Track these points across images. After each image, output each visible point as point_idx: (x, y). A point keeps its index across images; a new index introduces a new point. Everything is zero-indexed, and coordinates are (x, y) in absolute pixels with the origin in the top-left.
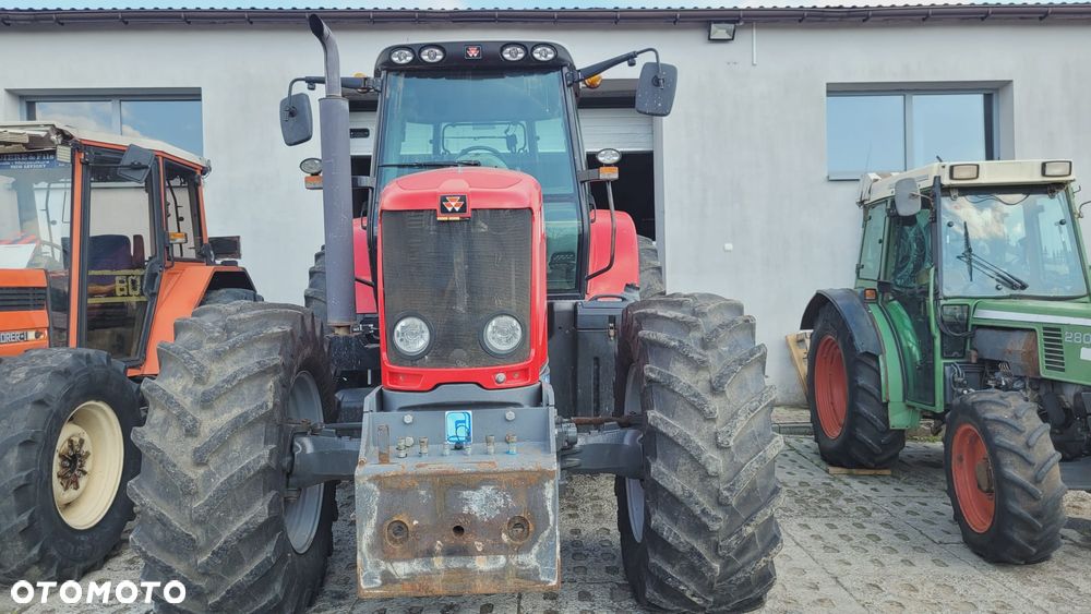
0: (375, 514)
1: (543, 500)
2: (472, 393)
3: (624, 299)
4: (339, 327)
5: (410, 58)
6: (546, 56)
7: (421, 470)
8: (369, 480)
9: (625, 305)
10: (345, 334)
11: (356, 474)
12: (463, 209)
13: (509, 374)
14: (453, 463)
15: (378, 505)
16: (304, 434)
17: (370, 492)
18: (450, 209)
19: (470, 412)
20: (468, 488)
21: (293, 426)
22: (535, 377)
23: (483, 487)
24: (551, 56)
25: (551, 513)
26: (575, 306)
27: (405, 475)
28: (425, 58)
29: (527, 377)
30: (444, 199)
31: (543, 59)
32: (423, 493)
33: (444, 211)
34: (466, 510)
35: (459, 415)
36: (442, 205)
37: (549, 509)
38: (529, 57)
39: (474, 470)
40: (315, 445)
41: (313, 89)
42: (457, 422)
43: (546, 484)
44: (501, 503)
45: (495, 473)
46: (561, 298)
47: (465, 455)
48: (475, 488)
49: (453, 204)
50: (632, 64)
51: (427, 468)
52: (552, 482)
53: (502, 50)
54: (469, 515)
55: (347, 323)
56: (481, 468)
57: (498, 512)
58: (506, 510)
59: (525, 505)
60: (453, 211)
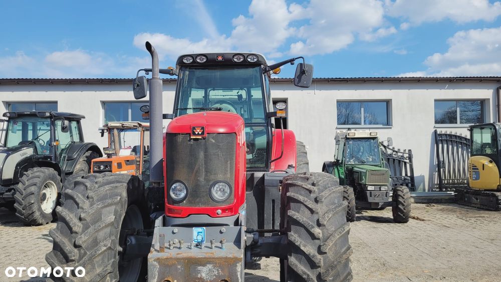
0: (157, 277)
1: (236, 272)
2: (206, 219)
3: (287, 172)
4: (154, 183)
5: (191, 61)
6: (253, 60)
7: (179, 256)
8: (154, 261)
9: (287, 175)
10: (157, 186)
11: (148, 257)
12: (203, 133)
13: (224, 210)
14: (195, 253)
15: (158, 272)
16: (132, 235)
17: (154, 266)
18: (197, 133)
19: (204, 228)
20: (201, 265)
21: (127, 231)
22: (236, 212)
23: (208, 265)
24: (255, 60)
25: (239, 278)
26: (264, 175)
27: (171, 258)
28: (198, 61)
29: (232, 212)
30: (194, 128)
31: (252, 61)
32: (179, 267)
33: (194, 134)
34: (199, 276)
35: (200, 229)
36: (193, 131)
37: (239, 276)
38: (245, 60)
39: (203, 257)
40: (137, 240)
41: (148, 74)
42: (198, 233)
43: (238, 264)
44: (216, 273)
45: (213, 258)
46: (258, 171)
47: (201, 248)
48: (204, 265)
49: (198, 131)
50: (292, 64)
51: (181, 255)
52: (240, 263)
53: (233, 57)
54: (201, 278)
55: (159, 181)
56: (207, 256)
57: (214, 277)
58: (218, 276)
59: (227, 274)
60: (198, 134)
